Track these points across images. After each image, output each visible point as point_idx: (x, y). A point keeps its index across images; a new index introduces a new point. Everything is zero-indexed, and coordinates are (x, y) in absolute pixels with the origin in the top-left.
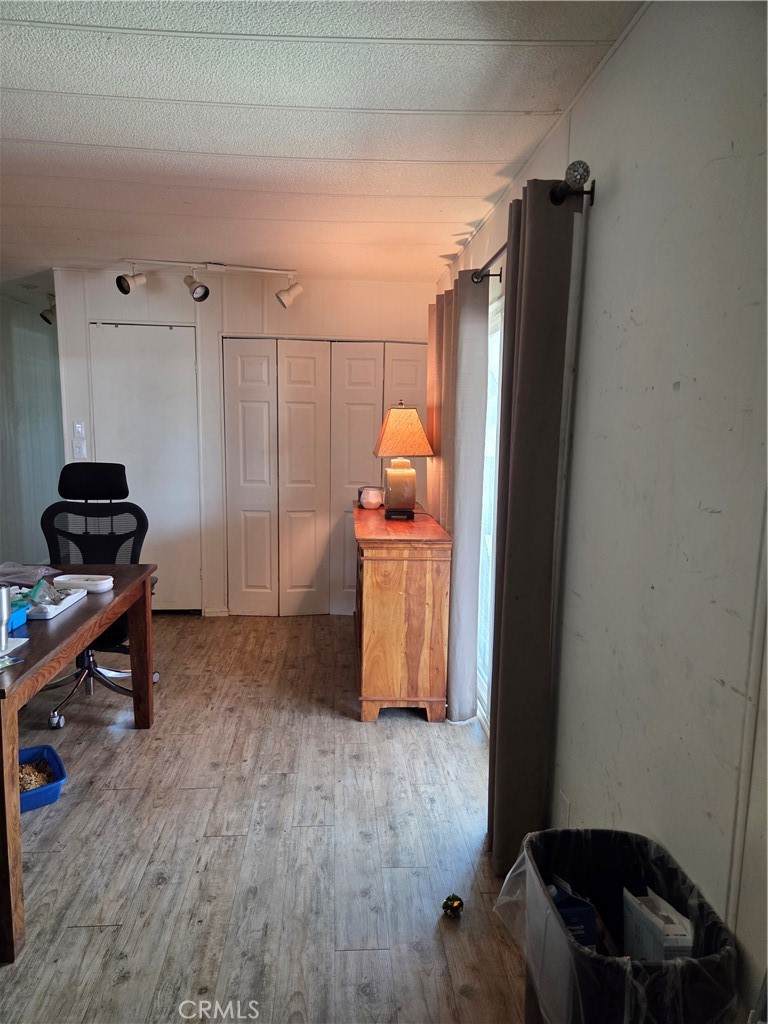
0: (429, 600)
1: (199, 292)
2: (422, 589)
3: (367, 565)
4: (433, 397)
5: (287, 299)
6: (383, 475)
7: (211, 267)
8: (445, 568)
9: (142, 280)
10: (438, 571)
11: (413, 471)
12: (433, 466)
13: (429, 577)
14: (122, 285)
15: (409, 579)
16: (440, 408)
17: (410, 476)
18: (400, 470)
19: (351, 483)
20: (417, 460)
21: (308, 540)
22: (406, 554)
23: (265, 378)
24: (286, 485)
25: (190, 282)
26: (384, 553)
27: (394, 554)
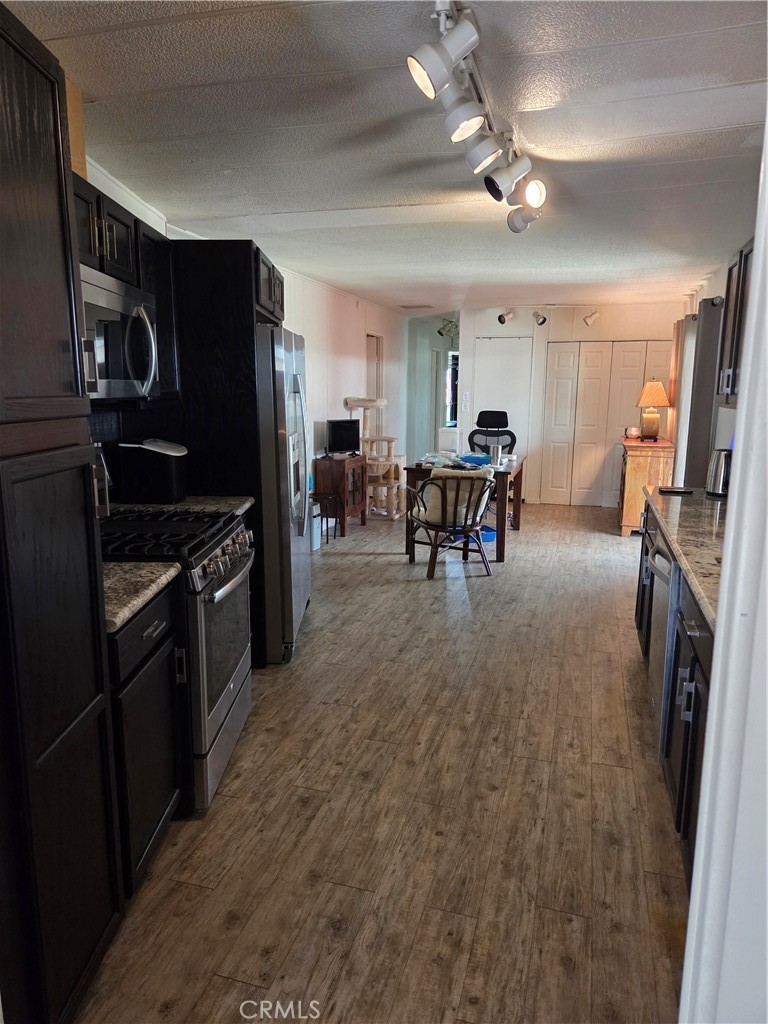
0: (661, 477)
1: (541, 320)
2: (657, 471)
3: (629, 460)
4: (672, 375)
5: (589, 321)
6: (641, 417)
7: (548, 307)
8: (671, 461)
9: (511, 316)
10: (667, 462)
11: (658, 415)
12: (670, 412)
13: (661, 465)
14: (501, 320)
15: (651, 467)
16: (675, 381)
17: (657, 419)
18: (651, 415)
19: (620, 426)
20: (661, 409)
21: (591, 461)
22: (650, 453)
23: (571, 364)
24: (579, 426)
25: (536, 315)
26: (638, 453)
27: (644, 453)
